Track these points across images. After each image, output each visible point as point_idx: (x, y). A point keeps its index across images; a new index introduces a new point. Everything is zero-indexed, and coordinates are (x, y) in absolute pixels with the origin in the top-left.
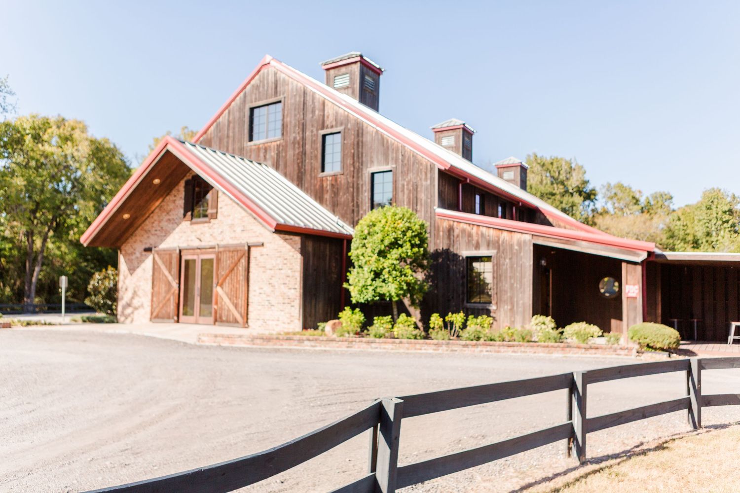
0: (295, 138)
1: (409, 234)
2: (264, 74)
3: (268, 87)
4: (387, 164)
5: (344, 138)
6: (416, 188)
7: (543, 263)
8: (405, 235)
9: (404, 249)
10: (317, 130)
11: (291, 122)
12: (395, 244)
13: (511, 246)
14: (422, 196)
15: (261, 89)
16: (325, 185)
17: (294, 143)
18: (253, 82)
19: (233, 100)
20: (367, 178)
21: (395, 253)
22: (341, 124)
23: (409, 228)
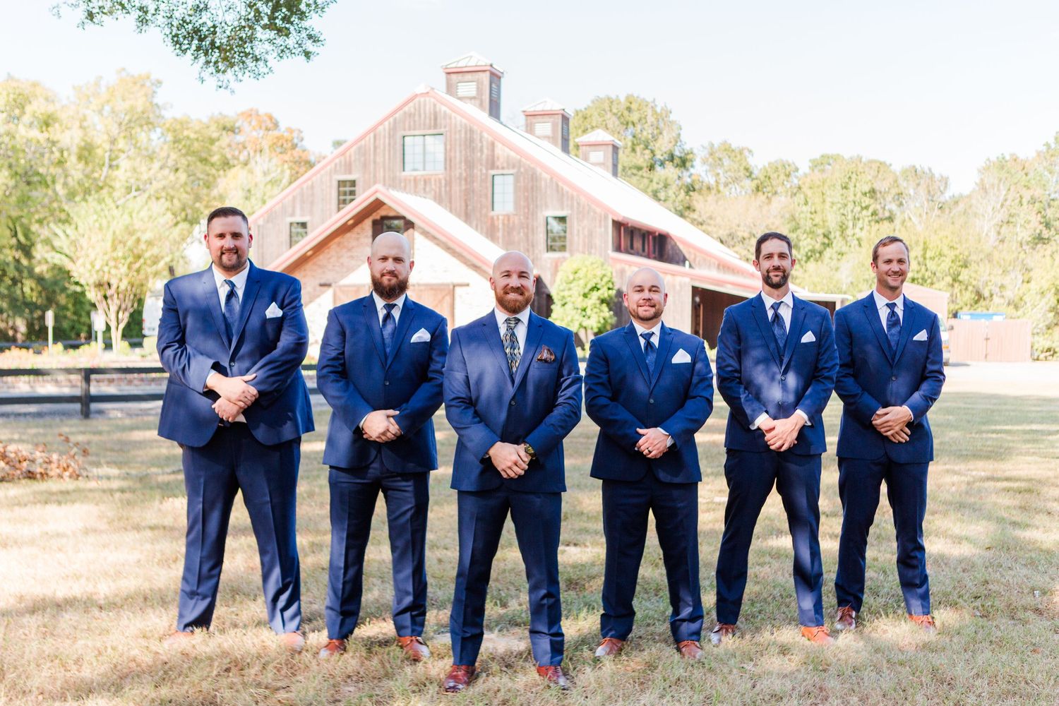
0: (461, 174)
1: (605, 279)
2: (420, 102)
3: (425, 117)
4: (563, 209)
5: (517, 181)
6: (591, 234)
7: (697, 299)
8: (602, 280)
9: (600, 292)
10: (487, 169)
11: (455, 157)
12: (595, 288)
13: (674, 286)
14: (597, 242)
15: (417, 118)
16: (496, 223)
17: (460, 178)
18: (406, 109)
19: (381, 123)
20: (543, 223)
21: (595, 295)
22: (514, 167)
23: (604, 275)
